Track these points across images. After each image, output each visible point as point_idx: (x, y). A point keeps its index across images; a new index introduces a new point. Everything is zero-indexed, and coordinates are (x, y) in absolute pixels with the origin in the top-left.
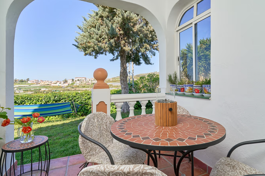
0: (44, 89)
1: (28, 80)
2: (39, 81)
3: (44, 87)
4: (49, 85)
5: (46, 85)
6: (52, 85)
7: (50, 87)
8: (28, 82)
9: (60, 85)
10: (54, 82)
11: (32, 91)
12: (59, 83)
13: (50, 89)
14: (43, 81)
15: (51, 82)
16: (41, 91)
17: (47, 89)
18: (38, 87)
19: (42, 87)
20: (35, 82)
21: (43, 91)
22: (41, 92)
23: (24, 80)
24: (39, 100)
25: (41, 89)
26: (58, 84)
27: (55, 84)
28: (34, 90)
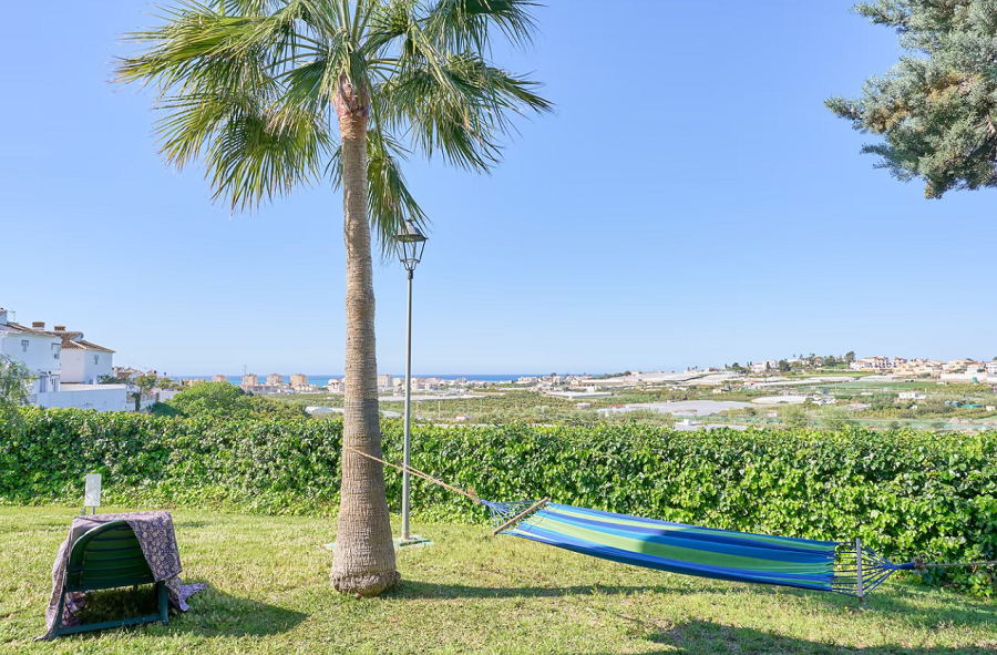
0: (912, 395)
1: (851, 356)
2: (892, 361)
3: (910, 384)
4: (928, 380)
5: (919, 377)
6: (945, 377)
7: (935, 387)
8: (852, 365)
9: (981, 377)
10: (952, 364)
11: (863, 400)
12: (977, 367)
13: (935, 395)
14: (905, 361)
15: (939, 367)
16: (897, 401)
17: (923, 397)
18: (887, 385)
19: (902, 385)
20: (874, 364)
21: (905, 403)
22: (898, 408)
23: (836, 356)
24: (792, 458)
25: (897, 396)
26: (970, 374)
27: (956, 372)
28: (872, 397)
